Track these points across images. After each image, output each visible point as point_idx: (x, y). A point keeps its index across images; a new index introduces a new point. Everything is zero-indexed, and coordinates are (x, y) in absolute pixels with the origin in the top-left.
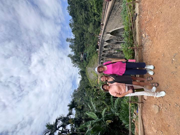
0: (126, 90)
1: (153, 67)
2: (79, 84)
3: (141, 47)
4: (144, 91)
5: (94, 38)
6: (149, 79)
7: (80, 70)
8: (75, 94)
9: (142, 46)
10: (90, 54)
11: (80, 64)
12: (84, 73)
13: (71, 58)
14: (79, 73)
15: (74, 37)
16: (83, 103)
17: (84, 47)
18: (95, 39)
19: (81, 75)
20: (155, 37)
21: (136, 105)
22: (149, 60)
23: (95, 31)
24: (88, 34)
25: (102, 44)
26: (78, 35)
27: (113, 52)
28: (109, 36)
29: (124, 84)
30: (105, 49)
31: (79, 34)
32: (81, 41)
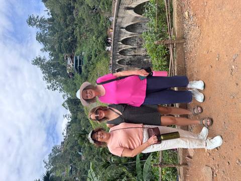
0: (144, 139)
1: (203, 85)
2: (65, 132)
3: (181, 41)
4: (178, 137)
5: (98, 18)
6: (196, 112)
7: (66, 99)
8: (56, 157)
9: (184, 38)
10: (90, 58)
11: (65, 83)
12: (78, 104)
13: (43, 67)
14: (63, 105)
15: (49, 14)
16: (77, 179)
17: (75, 41)
18: (101, 22)
19: (70, 110)
20: (205, 18)
21: (175, 171)
22: (195, 70)
23: (101, 3)
24: (84, 8)
25: (118, 34)
26: (59, 9)
27: (143, 54)
28: (131, 15)
29: (140, 125)
30: (124, 47)
31: (62, 8)
32: (67, 26)
